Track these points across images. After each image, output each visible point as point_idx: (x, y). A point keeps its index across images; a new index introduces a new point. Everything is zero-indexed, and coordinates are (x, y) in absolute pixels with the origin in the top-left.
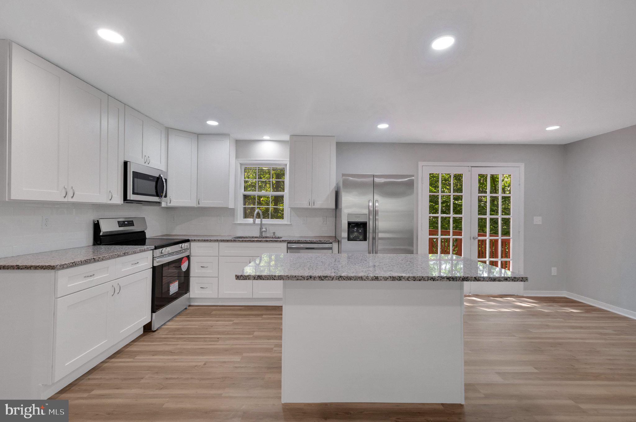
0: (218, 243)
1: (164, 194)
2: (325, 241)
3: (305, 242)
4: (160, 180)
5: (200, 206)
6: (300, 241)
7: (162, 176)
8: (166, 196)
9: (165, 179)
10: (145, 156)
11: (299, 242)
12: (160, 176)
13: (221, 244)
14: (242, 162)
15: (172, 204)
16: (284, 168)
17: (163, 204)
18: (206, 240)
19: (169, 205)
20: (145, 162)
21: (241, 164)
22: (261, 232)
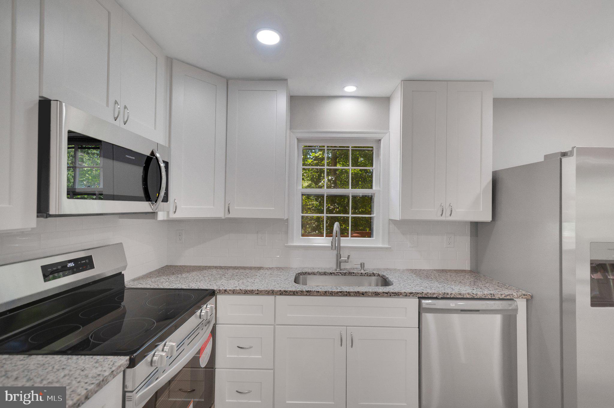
0: (274, 297)
1: (162, 194)
2: (503, 296)
3: (460, 297)
4: (153, 164)
5: (230, 216)
6: (448, 294)
7: (158, 155)
8: (166, 199)
9: (164, 162)
10: (116, 102)
11: (445, 296)
12: (153, 153)
13: (279, 298)
14: (300, 135)
15: (179, 215)
16: (372, 147)
17: (161, 216)
18: (249, 291)
19: (173, 216)
20: (116, 116)
21: (299, 140)
22: (339, 263)
